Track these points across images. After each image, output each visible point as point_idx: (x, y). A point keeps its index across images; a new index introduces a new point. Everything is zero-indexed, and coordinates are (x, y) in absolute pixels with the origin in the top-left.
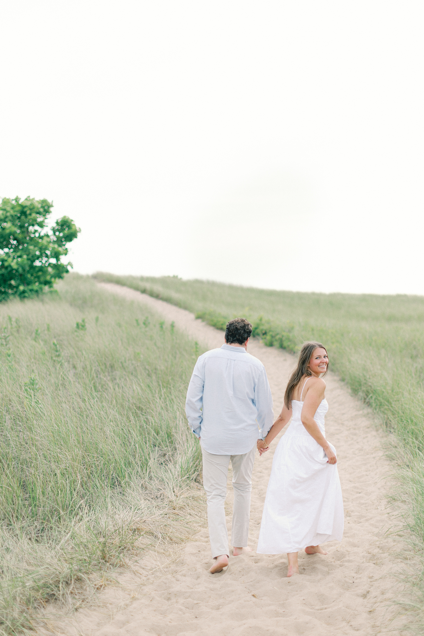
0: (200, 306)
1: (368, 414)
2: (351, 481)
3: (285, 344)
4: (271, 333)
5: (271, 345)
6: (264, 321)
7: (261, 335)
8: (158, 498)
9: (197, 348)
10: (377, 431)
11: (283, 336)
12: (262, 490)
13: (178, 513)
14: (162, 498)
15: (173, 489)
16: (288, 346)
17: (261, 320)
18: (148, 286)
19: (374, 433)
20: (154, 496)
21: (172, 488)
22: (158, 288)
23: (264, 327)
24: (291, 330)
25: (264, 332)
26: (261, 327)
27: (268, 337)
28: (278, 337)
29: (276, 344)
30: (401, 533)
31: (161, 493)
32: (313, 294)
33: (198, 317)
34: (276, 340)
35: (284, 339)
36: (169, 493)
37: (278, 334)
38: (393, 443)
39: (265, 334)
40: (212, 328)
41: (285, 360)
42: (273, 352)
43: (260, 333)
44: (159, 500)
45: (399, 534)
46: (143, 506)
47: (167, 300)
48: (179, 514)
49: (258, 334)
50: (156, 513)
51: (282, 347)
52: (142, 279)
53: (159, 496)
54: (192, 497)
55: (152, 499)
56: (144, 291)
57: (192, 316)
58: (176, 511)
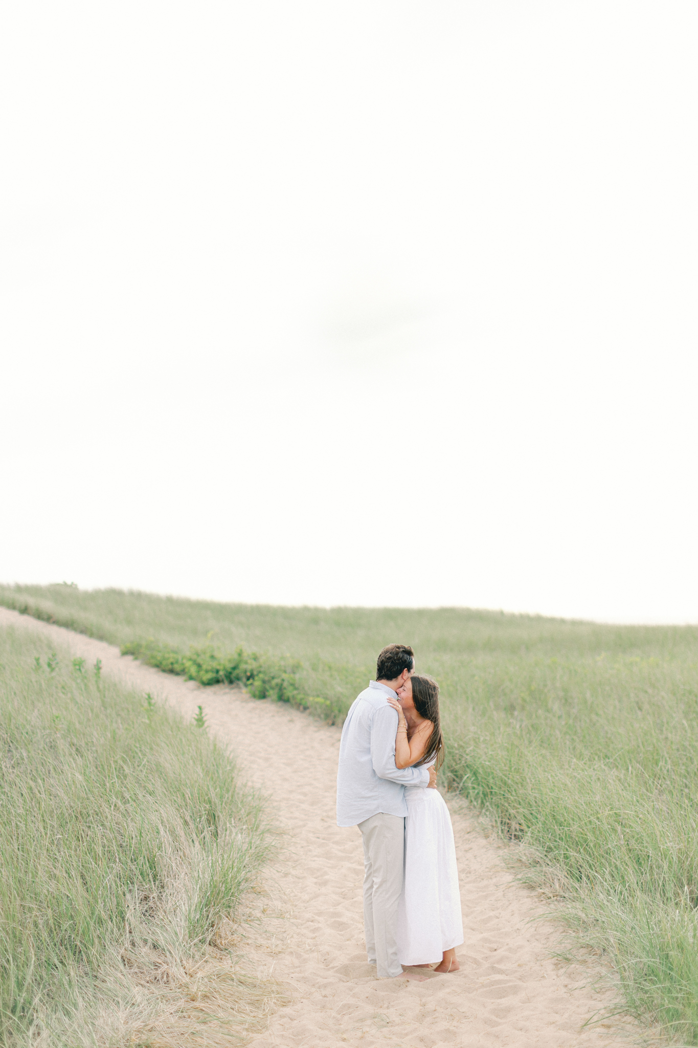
0: (126, 633)
1: (461, 808)
2: (473, 930)
3: (289, 692)
4: (261, 676)
5: (263, 696)
6: (245, 654)
7: (244, 679)
8: (158, 980)
9: (150, 704)
10: (487, 837)
11: (283, 680)
12: (328, 953)
13: (201, 1008)
14: (166, 981)
15: (181, 961)
16: (294, 697)
17: (240, 654)
18: (32, 601)
19: (483, 842)
20: (150, 977)
21: (179, 961)
22: (47, 605)
23: (251, 666)
24: (295, 668)
25: (249, 674)
26: (243, 666)
27: (257, 683)
28: (274, 682)
29: (273, 694)
30: (606, 1022)
31: (163, 971)
32: (306, 609)
33: (125, 653)
34: (272, 688)
35: (285, 684)
36: (176, 971)
37: (273, 678)
38: (524, 859)
39: (251, 677)
40: (153, 670)
41: (291, 721)
42: (268, 710)
43: (242, 675)
44: (162, 984)
45: (605, 1023)
46: (139, 999)
47: (68, 624)
48: (204, 1009)
49: (238, 679)
50: (166, 1011)
51: (283, 699)
52: (19, 589)
53: (159, 977)
54: (217, 975)
55: (148, 982)
56: (24, 610)
57: (115, 651)
58: (196, 1004)
